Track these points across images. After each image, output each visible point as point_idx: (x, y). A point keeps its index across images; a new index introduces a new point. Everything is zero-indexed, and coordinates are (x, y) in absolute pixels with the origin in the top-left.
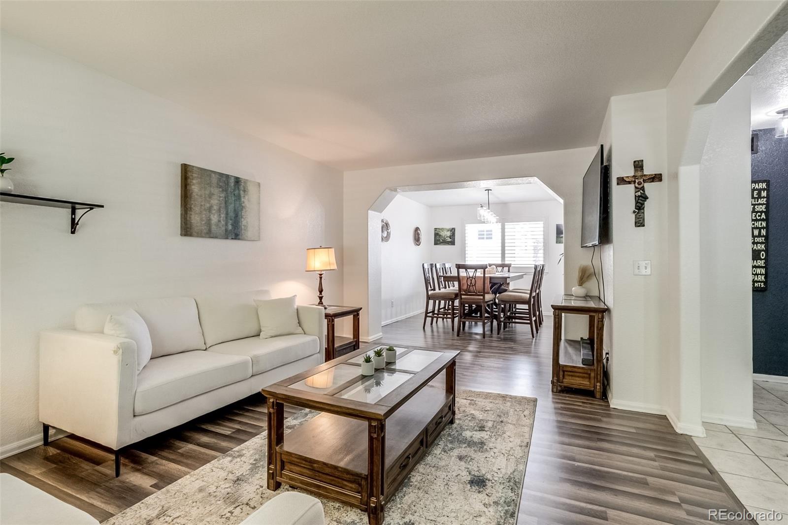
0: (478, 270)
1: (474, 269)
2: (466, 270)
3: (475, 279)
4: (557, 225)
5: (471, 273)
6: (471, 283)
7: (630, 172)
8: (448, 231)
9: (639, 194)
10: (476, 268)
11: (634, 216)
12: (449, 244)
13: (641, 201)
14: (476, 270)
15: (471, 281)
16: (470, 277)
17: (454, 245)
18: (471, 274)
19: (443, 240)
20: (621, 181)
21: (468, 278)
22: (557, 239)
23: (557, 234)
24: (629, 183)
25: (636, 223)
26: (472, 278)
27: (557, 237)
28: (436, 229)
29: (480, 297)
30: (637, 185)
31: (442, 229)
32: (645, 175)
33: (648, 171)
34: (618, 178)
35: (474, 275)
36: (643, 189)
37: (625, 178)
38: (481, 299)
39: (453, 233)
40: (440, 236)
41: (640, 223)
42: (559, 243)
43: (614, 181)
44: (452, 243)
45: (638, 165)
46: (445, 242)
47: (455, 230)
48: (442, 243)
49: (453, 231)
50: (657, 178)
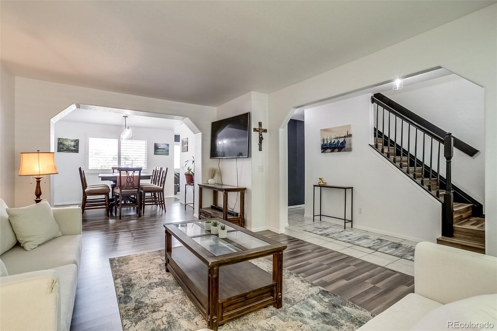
0: (135, 172)
1: (132, 171)
2: (127, 172)
3: (133, 178)
4: (155, 143)
5: (131, 173)
6: (130, 180)
7: (257, 127)
8: (72, 141)
9: (261, 137)
10: (134, 170)
11: (258, 146)
12: (73, 152)
13: (261, 139)
14: (134, 172)
15: (130, 179)
16: (129, 177)
17: (78, 153)
18: (130, 175)
19: (66, 148)
20: (255, 130)
21: (128, 178)
22: (154, 152)
23: (155, 149)
24: (258, 131)
25: (259, 149)
26: (131, 177)
27: (155, 151)
28: (60, 139)
29: (135, 190)
30: (260, 133)
31: (66, 140)
32: (263, 129)
33: (263, 127)
34: (254, 128)
35: (133, 175)
36: (262, 135)
37: (257, 129)
38: (136, 191)
39: (77, 143)
40: (64, 145)
41: (260, 149)
42: (156, 154)
43: (252, 130)
44: (77, 151)
45: (260, 124)
46: (68, 150)
47: (78, 141)
48: (65, 150)
49: (77, 142)
50: (265, 131)
